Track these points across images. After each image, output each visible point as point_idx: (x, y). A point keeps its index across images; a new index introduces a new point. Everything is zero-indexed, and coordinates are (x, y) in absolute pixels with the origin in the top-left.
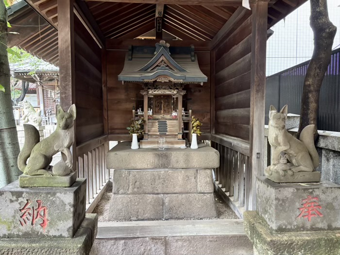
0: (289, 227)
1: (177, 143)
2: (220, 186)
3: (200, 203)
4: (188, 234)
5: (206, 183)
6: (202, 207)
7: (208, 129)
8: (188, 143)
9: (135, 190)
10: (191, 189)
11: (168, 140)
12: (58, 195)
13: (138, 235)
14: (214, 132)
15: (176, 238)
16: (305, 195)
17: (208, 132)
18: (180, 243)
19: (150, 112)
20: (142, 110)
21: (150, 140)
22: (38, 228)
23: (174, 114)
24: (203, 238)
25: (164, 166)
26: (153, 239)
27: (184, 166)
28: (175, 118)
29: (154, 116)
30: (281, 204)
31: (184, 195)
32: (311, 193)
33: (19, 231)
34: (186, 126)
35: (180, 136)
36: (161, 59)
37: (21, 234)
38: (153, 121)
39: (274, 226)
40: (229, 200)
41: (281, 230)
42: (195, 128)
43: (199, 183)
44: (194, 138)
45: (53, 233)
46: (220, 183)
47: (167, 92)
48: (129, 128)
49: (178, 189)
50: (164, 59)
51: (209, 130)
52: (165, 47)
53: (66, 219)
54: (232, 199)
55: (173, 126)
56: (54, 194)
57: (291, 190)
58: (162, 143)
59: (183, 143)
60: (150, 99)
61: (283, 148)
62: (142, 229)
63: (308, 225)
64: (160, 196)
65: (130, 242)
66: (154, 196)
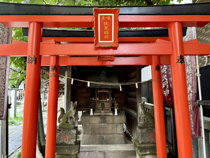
0: (145, 142)
1: (109, 113)
2: (128, 132)
3: (118, 138)
4: (113, 150)
5: (121, 130)
6: (119, 140)
7: (123, 105)
8: (114, 113)
9: (92, 132)
10: (114, 132)
11: (105, 111)
12: (72, 131)
13: (94, 150)
14: (126, 107)
15: (109, 151)
16: (150, 131)
17: (123, 107)
18: (110, 153)
19: (98, 99)
20: (95, 98)
21: (97, 111)
22: (65, 141)
23: (108, 100)
24: (119, 151)
25: (104, 122)
26: (99, 151)
27: (112, 123)
28: (108, 102)
29: (99, 100)
30: (142, 135)
31: (112, 135)
32: (152, 131)
33: (59, 142)
34: (113, 105)
35: (110, 110)
36: (103, 78)
37: (59, 143)
38: (99, 103)
39: (140, 142)
40: (131, 138)
41: (143, 143)
42: (116, 107)
43: (118, 130)
44: (116, 110)
45: (70, 143)
46: (128, 131)
47: (105, 91)
48: (89, 106)
49: (109, 132)
50: (104, 78)
52: (104, 74)
53: (74, 139)
55: (107, 105)
56: (70, 130)
57: (145, 130)
58: (103, 113)
59: (111, 113)
60: (98, 94)
61: (144, 116)
62: (95, 147)
64: (102, 135)
65: (90, 153)
66: (100, 135)
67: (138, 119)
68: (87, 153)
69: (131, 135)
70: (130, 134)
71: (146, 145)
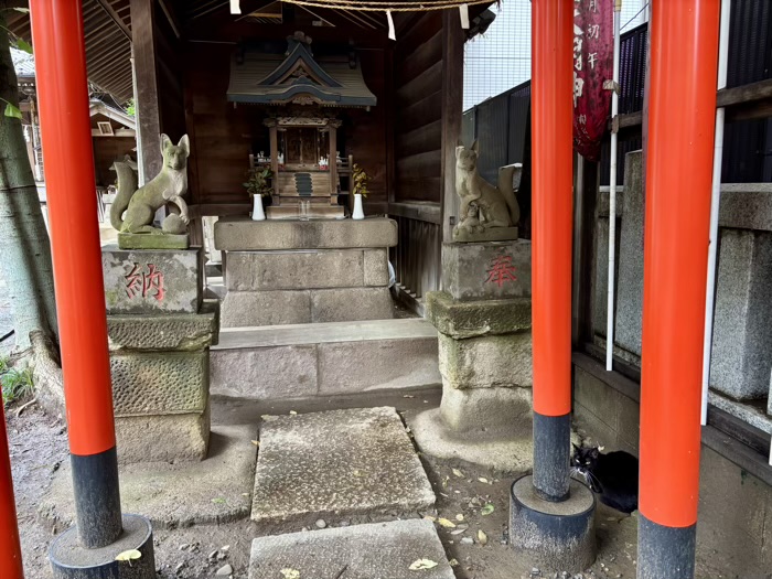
0: (475, 295)
1: (330, 211)
2: (403, 288)
3: (369, 301)
4: (350, 339)
5: (378, 270)
6: (372, 307)
7: (383, 194)
8: (349, 210)
9: (265, 283)
10: (354, 280)
11: (315, 206)
12: (176, 256)
13: (275, 342)
14: (393, 200)
15: (334, 345)
16: (495, 254)
17: (384, 200)
18: (339, 353)
19: (281, 159)
20: (267, 155)
21: (282, 205)
22: (151, 300)
23: (323, 162)
24: (372, 344)
25: (311, 245)
26: (298, 347)
27: (343, 245)
28: (326, 170)
29: (288, 165)
30: (466, 267)
31: (343, 291)
32: (503, 251)
33: (126, 304)
34: (345, 184)
35: (335, 199)
36: (298, 64)
37: (128, 308)
38: (286, 174)
39: (457, 295)
40: (415, 303)
41: (465, 299)
42: (358, 185)
43: (366, 272)
44: (358, 199)
45: (172, 306)
46: (402, 285)
47: (311, 123)
48: (246, 185)
49: (333, 281)
50: (304, 64)
51: (384, 197)
52: (304, 44)
53: (189, 289)
54: (419, 300)
55: (322, 183)
56: (171, 255)
57: (478, 248)
58: (306, 212)
59: (339, 211)
60: (279, 134)
61: (472, 197)
62: (282, 332)
63: (499, 292)
64: (304, 292)
65: (262, 354)
66: (297, 293)
67: (446, 223)
68: (251, 354)
69: (413, 296)
70: (408, 292)
71: (479, 304)
